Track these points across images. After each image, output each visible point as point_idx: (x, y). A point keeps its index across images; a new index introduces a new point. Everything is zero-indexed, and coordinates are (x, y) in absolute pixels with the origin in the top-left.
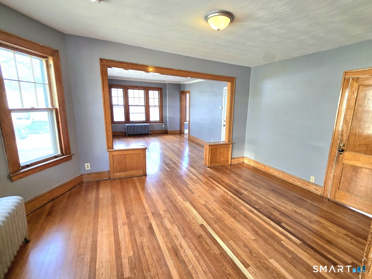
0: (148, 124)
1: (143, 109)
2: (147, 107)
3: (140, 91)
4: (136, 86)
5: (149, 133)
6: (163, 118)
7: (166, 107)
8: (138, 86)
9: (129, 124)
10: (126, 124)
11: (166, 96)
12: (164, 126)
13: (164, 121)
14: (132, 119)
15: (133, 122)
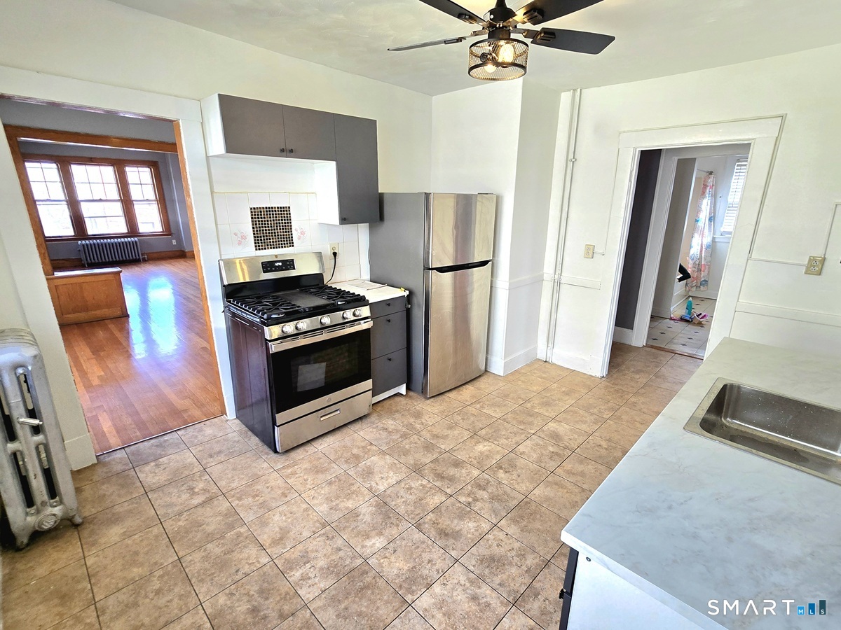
0: (136, 239)
1: (118, 208)
2: (127, 202)
3: (103, 168)
4: (91, 158)
5: (141, 257)
6: (171, 224)
7: (173, 201)
8: (95, 158)
9: (87, 242)
10: (80, 242)
11: (169, 179)
12: (174, 242)
13: (173, 230)
14: (92, 229)
15: (95, 237)
